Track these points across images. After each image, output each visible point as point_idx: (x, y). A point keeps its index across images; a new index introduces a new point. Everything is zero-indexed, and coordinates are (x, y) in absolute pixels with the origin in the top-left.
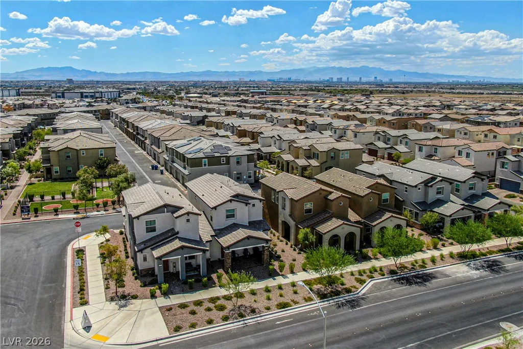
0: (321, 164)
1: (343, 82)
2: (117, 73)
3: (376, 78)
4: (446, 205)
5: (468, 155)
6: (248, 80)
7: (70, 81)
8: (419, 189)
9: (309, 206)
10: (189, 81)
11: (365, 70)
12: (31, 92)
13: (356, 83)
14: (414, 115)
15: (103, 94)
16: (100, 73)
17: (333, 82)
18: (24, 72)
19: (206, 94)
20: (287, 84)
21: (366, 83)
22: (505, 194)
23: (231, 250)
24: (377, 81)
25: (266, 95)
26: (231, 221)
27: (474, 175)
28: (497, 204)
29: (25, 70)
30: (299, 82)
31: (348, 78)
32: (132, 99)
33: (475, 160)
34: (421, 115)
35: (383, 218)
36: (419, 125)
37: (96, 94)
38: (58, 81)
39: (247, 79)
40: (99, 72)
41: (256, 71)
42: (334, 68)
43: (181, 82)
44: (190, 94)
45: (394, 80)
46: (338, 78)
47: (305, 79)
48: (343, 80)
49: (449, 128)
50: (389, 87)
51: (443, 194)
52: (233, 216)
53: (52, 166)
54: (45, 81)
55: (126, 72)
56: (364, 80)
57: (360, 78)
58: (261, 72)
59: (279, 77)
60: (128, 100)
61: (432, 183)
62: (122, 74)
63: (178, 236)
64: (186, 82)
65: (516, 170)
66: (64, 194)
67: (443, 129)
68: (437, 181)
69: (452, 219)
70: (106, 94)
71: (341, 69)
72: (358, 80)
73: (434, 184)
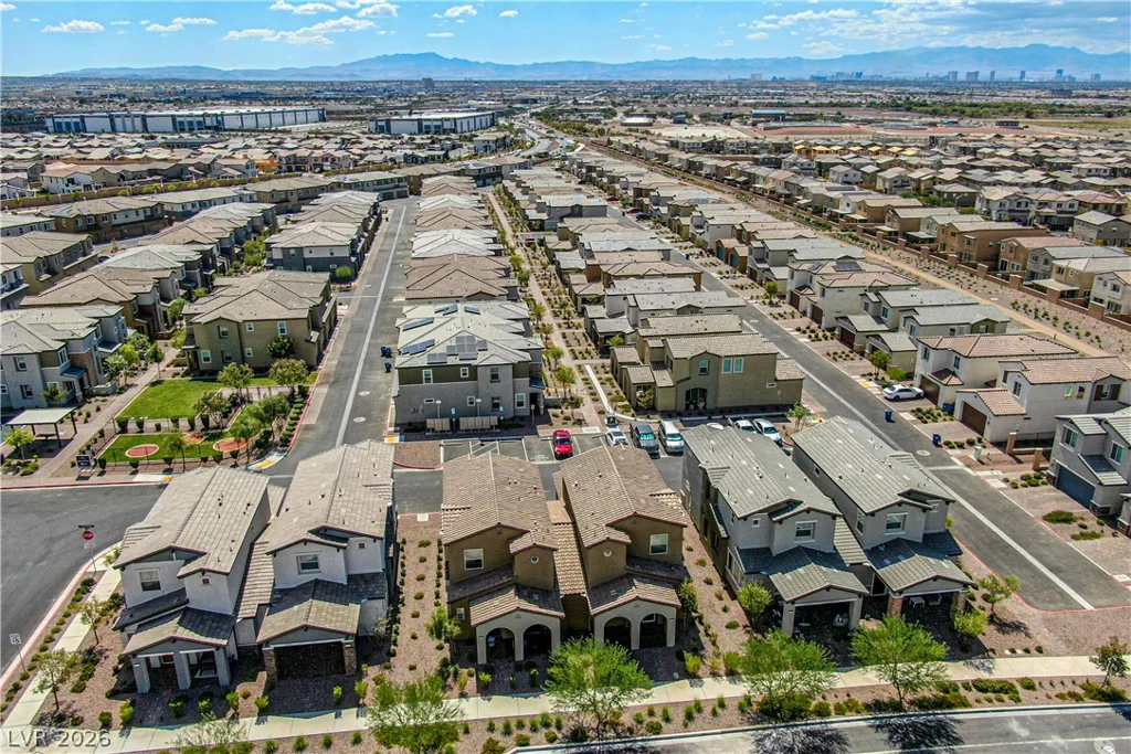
0: (678, 382)
1: (980, 83)
2: (515, 64)
3: (1060, 72)
4: (801, 570)
5: (1017, 388)
6: (770, 79)
7: (429, 83)
8: (756, 522)
9: (475, 553)
10: (648, 81)
11: (1038, 53)
12: (347, 112)
13: (1008, 86)
14: (1055, 205)
15: (458, 122)
16: (485, 64)
17: (955, 82)
18: (353, 64)
19: (664, 115)
20: (851, 87)
21: (1032, 86)
22: (1051, 508)
23: (272, 647)
24: (1061, 80)
25: (784, 120)
26: (309, 576)
27: (900, 499)
28: (929, 579)
29: (355, 60)
30: (878, 83)
31: (993, 73)
32: (497, 141)
33: (1030, 403)
34: (1071, 206)
35: (621, 600)
36: (1024, 250)
37: (445, 123)
38: (407, 82)
39: (767, 77)
40: (482, 62)
41: (789, 58)
42: (963, 49)
43: (634, 83)
44: (632, 116)
45: (1104, 78)
46: (968, 74)
47: (894, 76)
48: (980, 78)
49: (1081, 268)
50: (1085, 96)
51: (813, 538)
52: (315, 566)
53: (198, 348)
54: (387, 82)
55: (530, 63)
56: (1032, 76)
57: (1023, 73)
58: (799, 60)
59: (838, 70)
60: (488, 142)
61: (783, 516)
62: (524, 65)
63: (188, 605)
64: (643, 83)
65: (1096, 452)
66: (175, 421)
67: (1068, 269)
68: (796, 511)
69: (797, 608)
70: (465, 122)
71: (979, 54)
72: (1016, 75)
73: (786, 518)
